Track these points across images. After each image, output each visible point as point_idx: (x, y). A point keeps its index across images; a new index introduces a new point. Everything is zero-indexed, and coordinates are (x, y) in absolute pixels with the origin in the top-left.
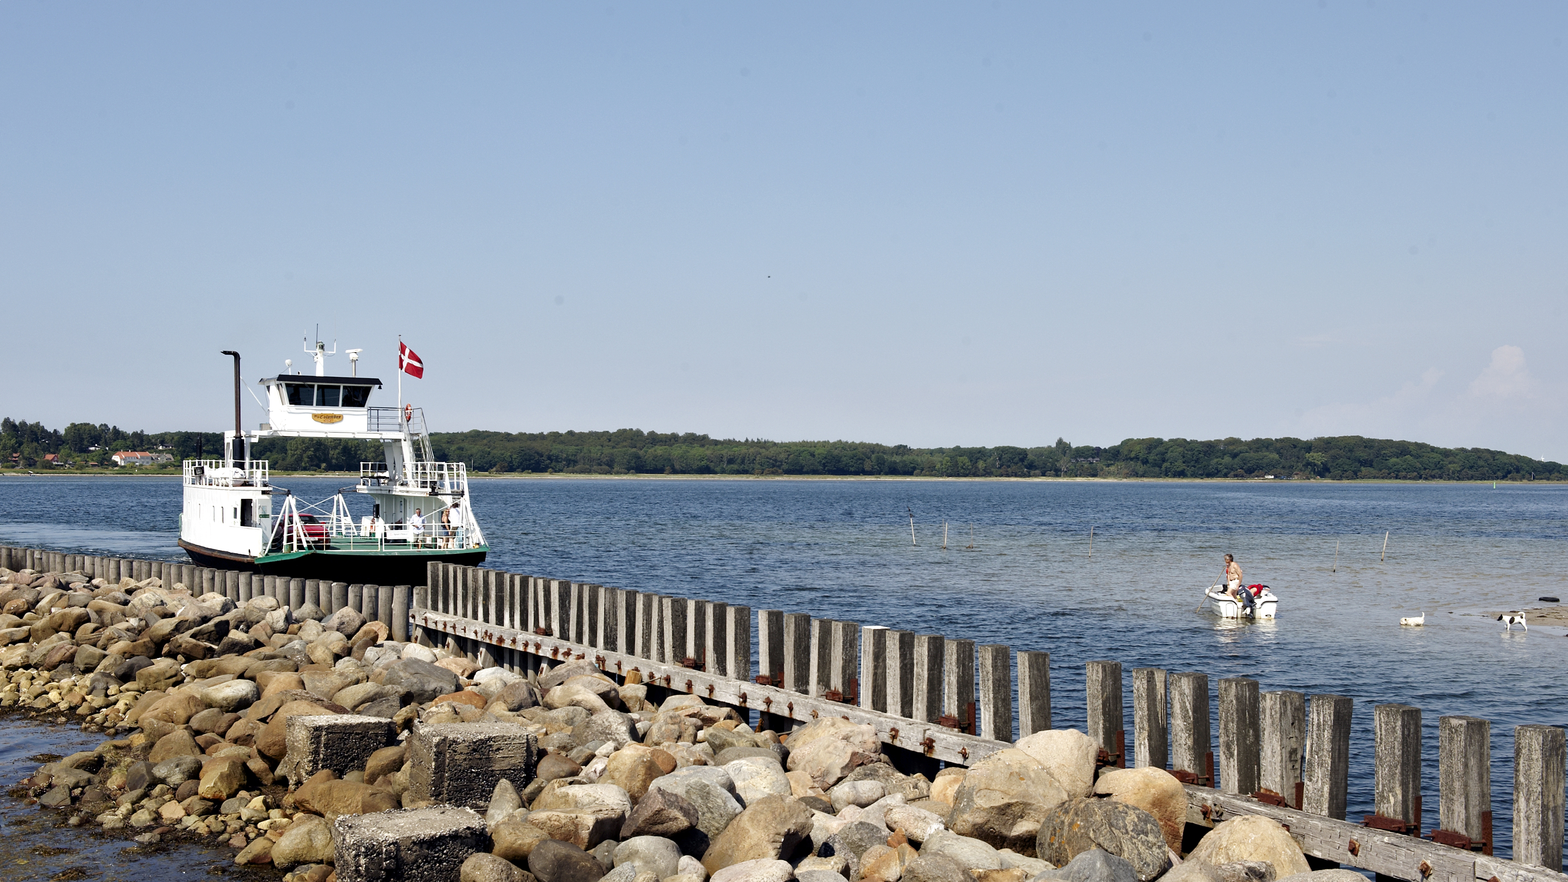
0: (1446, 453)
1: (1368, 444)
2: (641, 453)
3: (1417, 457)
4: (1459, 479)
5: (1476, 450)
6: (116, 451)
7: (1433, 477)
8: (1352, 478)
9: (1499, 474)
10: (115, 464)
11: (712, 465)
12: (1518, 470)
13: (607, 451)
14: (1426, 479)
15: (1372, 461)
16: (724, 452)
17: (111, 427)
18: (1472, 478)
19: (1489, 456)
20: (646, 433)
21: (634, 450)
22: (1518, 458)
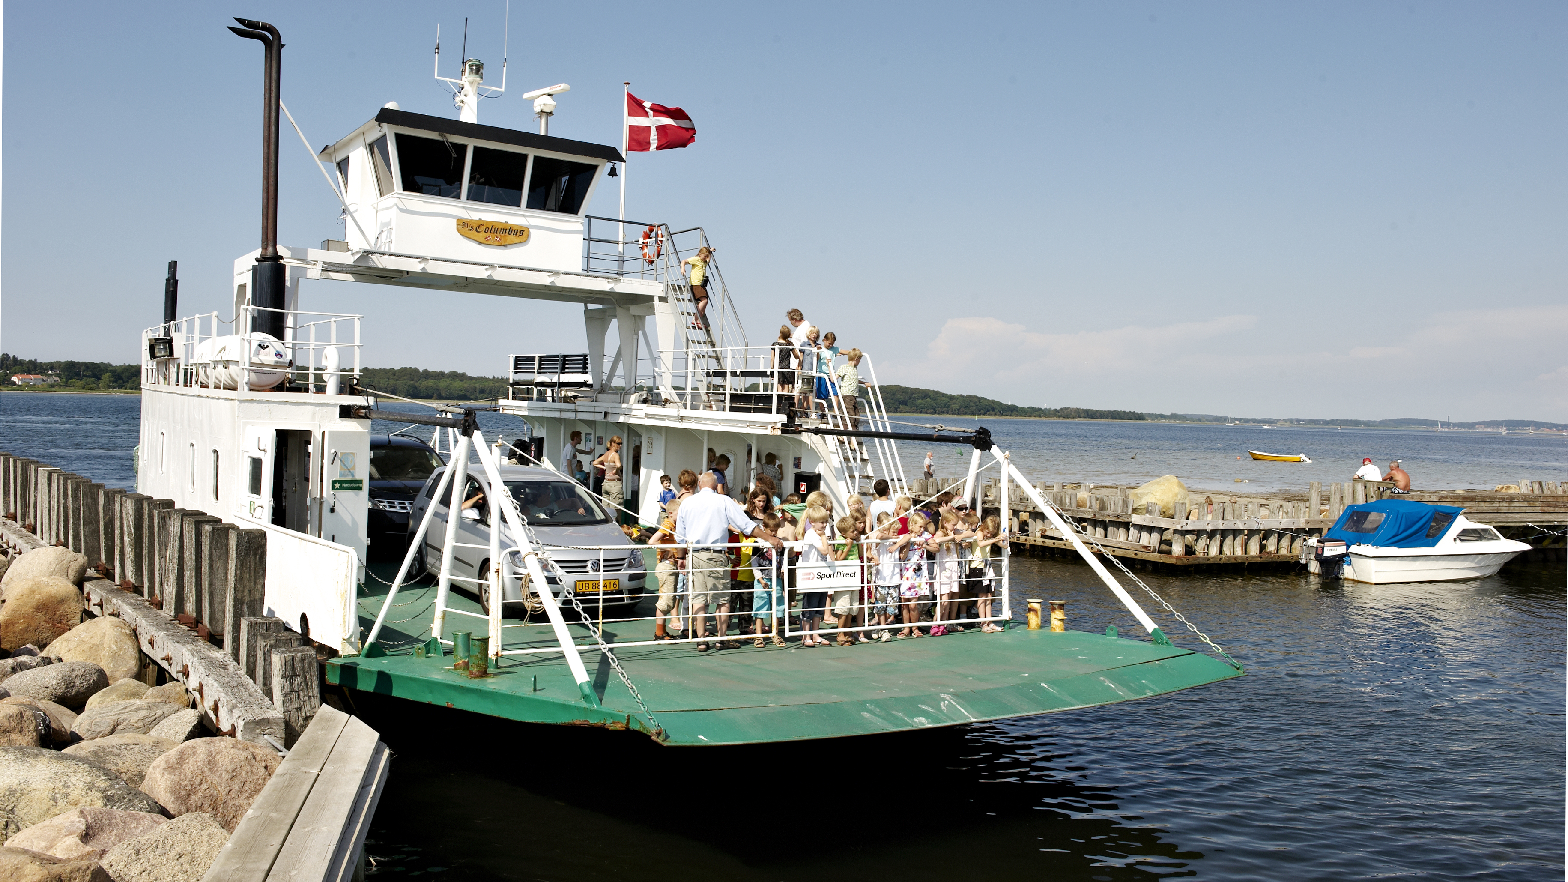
0: (951, 397)
1: (905, 390)
2: (417, 384)
3: (934, 399)
4: (958, 414)
5: (969, 396)
6: (14, 373)
7: (943, 413)
8: (894, 412)
9: (982, 411)
10: (14, 383)
11: (468, 394)
12: (993, 409)
13: (392, 382)
14: (939, 414)
15: (907, 401)
16: (477, 385)
17: (11, 356)
18: (965, 414)
19: (977, 400)
20: (421, 370)
21: (412, 382)
22: (993, 401)
